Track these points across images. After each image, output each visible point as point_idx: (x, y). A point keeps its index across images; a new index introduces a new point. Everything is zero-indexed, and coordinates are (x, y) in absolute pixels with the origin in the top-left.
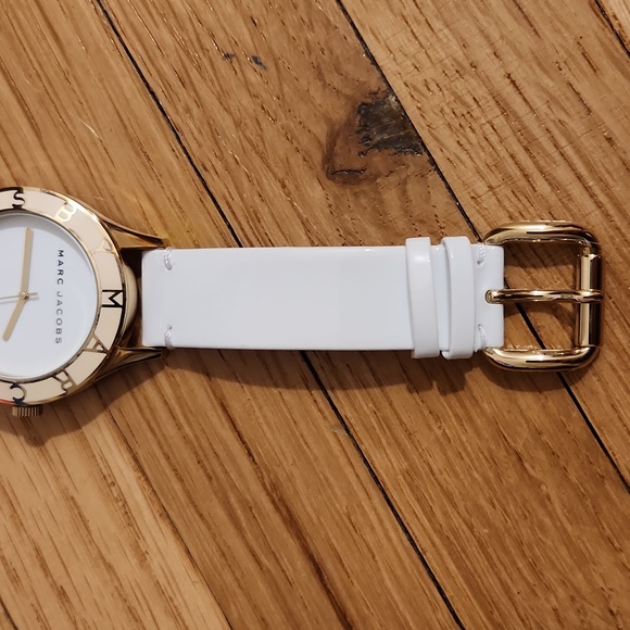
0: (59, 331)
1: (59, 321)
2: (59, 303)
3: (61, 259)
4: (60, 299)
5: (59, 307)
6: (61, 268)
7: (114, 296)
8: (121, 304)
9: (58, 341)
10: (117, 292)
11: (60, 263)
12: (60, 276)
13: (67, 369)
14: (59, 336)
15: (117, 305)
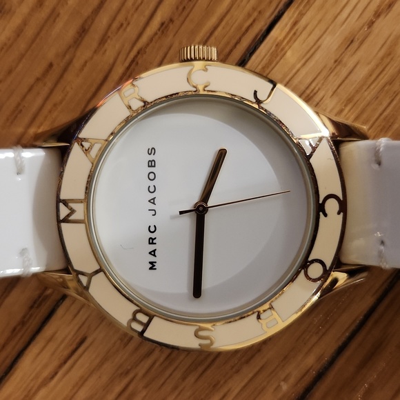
0: (152, 164)
1: (152, 177)
2: (152, 201)
3: (152, 259)
4: (152, 206)
5: (152, 196)
6: (152, 247)
7: (69, 215)
8: (61, 205)
9: (152, 151)
10: (66, 220)
11: (153, 253)
12: (153, 236)
13: (127, 113)
14: (151, 157)
15: (65, 203)
